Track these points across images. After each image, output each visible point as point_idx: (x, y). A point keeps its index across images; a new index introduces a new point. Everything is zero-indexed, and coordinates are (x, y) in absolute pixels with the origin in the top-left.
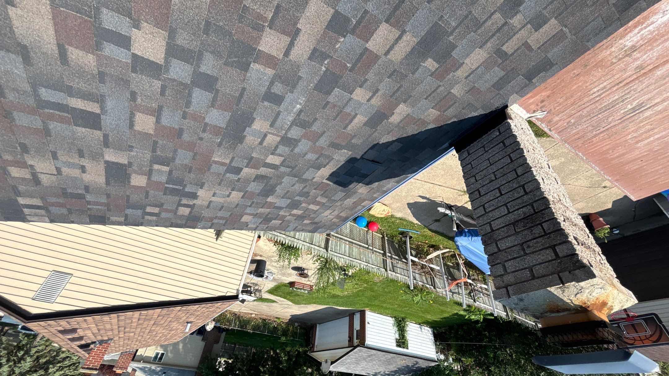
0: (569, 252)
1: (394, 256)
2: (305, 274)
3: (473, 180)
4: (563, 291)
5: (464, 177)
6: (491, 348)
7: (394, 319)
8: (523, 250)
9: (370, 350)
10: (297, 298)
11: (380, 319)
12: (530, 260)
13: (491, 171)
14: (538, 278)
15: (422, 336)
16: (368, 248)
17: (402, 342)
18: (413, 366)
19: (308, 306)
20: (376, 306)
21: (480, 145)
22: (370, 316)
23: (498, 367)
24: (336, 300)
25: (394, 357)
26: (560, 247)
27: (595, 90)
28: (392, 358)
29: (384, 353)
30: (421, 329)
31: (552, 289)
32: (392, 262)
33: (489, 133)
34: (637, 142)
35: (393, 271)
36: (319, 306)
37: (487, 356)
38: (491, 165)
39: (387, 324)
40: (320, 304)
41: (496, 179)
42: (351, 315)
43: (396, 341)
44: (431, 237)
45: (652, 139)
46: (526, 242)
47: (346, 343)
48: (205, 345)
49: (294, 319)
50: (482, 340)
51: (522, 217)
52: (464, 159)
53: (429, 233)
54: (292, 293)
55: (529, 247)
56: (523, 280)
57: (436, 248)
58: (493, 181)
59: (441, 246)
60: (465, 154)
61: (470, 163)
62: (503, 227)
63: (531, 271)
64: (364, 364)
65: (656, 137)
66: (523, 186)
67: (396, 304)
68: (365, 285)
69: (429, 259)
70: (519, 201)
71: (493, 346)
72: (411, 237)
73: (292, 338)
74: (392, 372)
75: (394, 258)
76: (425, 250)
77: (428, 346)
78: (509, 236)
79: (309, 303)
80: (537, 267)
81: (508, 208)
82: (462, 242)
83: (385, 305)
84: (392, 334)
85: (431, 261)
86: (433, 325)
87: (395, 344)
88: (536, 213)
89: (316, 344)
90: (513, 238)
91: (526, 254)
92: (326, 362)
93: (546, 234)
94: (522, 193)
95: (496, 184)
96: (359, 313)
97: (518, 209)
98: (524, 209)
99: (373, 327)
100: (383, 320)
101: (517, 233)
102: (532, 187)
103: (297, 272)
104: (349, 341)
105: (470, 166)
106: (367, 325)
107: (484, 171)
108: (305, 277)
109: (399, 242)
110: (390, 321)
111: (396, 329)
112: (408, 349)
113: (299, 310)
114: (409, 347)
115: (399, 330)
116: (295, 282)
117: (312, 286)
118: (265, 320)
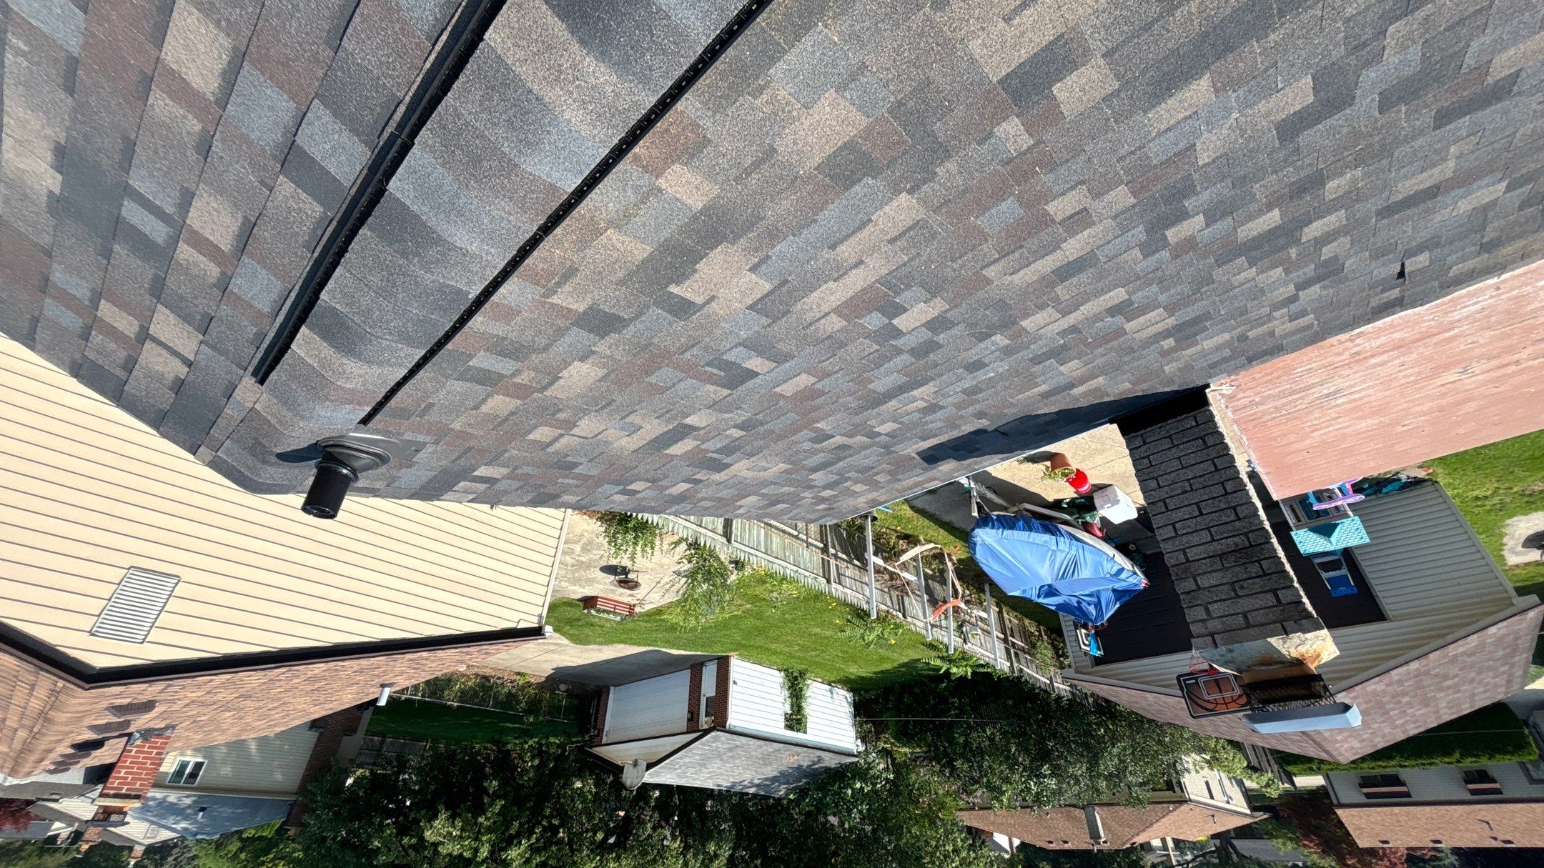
0: (1294, 599)
1: (840, 555)
2: (632, 581)
3: (1153, 484)
4: (1285, 643)
5: (1137, 476)
6: (962, 726)
7: (783, 673)
8: (1235, 591)
9: (735, 737)
10: (587, 631)
11: (757, 674)
12: (1244, 604)
13: (1184, 478)
14: (1254, 626)
15: (833, 707)
16: (796, 537)
17: (795, 720)
18: (809, 766)
19: (605, 648)
20: (757, 648)
21: (1164, 433)
22: (739, 667)
23: (969, 760)
24: (671, 636)
25: (780, 750)
26: (1283, 591)
27: (1301, 369)
28: (775, 751)
29: (762, 742)
30: (832, 693)
31: (1273, 641)
32: (837, 565)
33: (1179, 418)
35: (840, 584)
36: (628, 647)
37: (952, 741)
38: (1183, 468)
39: (770, 684)
40: (634, 644)
41: (1192, 490)
42: (696, 667)
43: (786, 718)
44: (909, 520)
45: (1331, 428)
46: (1237, 582)
47: (683, 725)
48: (319, 739)
49: (560, 677)
50: (945, 713)
51: (1233, 548)
52: (1137, 448)
53: (909, 512)
54: (578, 620)
55: (1242, 587)
56: (1234, 627)
57: (912, 540)
58: (1186, 492)
59: (921, 538)
60: (1138, 442)
61: (1148, 457)
62: (1204, 559)
63: (1246, 617)
64: (715, 765)
65: (1337, 427)
66: (1234, 508)
67: (799, 645)
68: (749, 606)
69: (904, 563)
70: (1229, 527)
71: (965, 722)
72: (874, 519)
73: (548, 718)
74: (766, 779)
75: (841, 559)
76: (892, 543)
77: (842, 726)
78: (1215, 571)
79: (611, 642)
80: (1254, 614)
81: (1211, 535)
82: (985, 537)
83: (773, 646)
84: (780, 703)
85: (904, 566)
86: (856, 686)
87: (783, 724)
88: (1251, 546)
89: (606, 728)
90: (1219, 574)
91: (1238, 597)
92: (635, 764)
93: (1265, 575)
94: (1233, 517)
95: (1195, 497)
96: (716, 662)
97: (1226, 538)
98: (1235, 539)
99: (742, 690)
100: (764, 676)
101: (1224, 569)
102: (1246, 512)
103: (612, 577)
104: (689, 720)
105: (1146, 461)
106: (732, 687)
107: (1172, 475)
108: (631, 588)
109: (849, 526)
110: (777, 678)
111: (786, 693)
112: (805, 733)
113: (579, 657)
114: (808, 730)
115: (792, 696)
116: (597, 597)
117: (634, 605)
118: (486, 678)
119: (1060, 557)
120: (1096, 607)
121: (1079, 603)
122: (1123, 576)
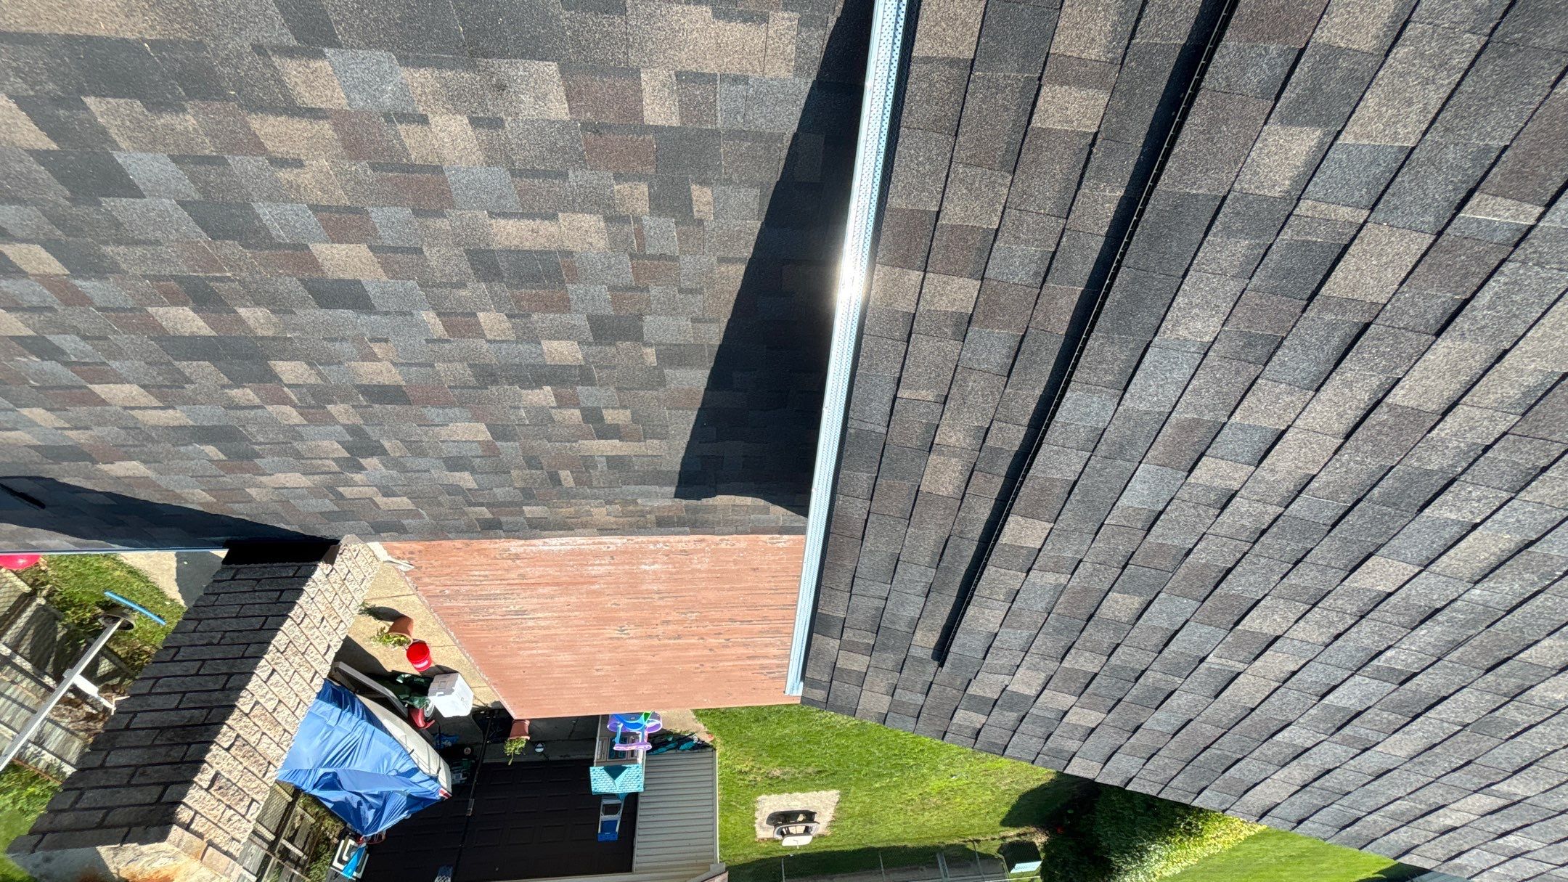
0: (175, 798)
4: (116, 855)
8: (132, 777)
12: (122, 797)
13: (225, 628)
14: (102, 828)
21: (257, 576)
27: (477, 573)
31: (103, 849)
34: (520, 649)
38: (236, 617)
41: (217, 644)
45: (535, 652)
51: (183, 723)
52: (221, 581)
55: (143, 774)
58: (212, 644)
60: (228, 575)
61: (221, 594)
63: (107, 814)
65: (540, 652)
66: (231, 675)
72: (127, 626)
80: (119, 811)
81: (181, 701)
88: (202, 724)
90: (138, 752)
91: (127, 785)
93: (180, 762)
95: (210, 653)
97: (190, 709)
98: (196, 712)
102: (237, 683)
109: (79, 624)
119: (338, 735)
120: (376, 813)
121: (359, 803)
122: (416, 778)
